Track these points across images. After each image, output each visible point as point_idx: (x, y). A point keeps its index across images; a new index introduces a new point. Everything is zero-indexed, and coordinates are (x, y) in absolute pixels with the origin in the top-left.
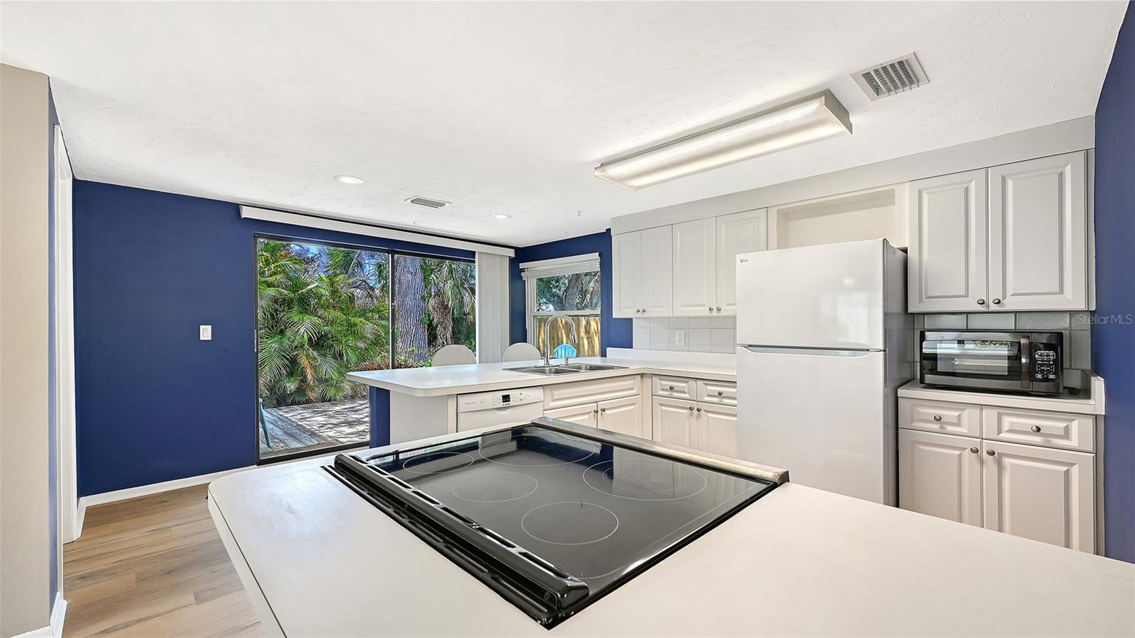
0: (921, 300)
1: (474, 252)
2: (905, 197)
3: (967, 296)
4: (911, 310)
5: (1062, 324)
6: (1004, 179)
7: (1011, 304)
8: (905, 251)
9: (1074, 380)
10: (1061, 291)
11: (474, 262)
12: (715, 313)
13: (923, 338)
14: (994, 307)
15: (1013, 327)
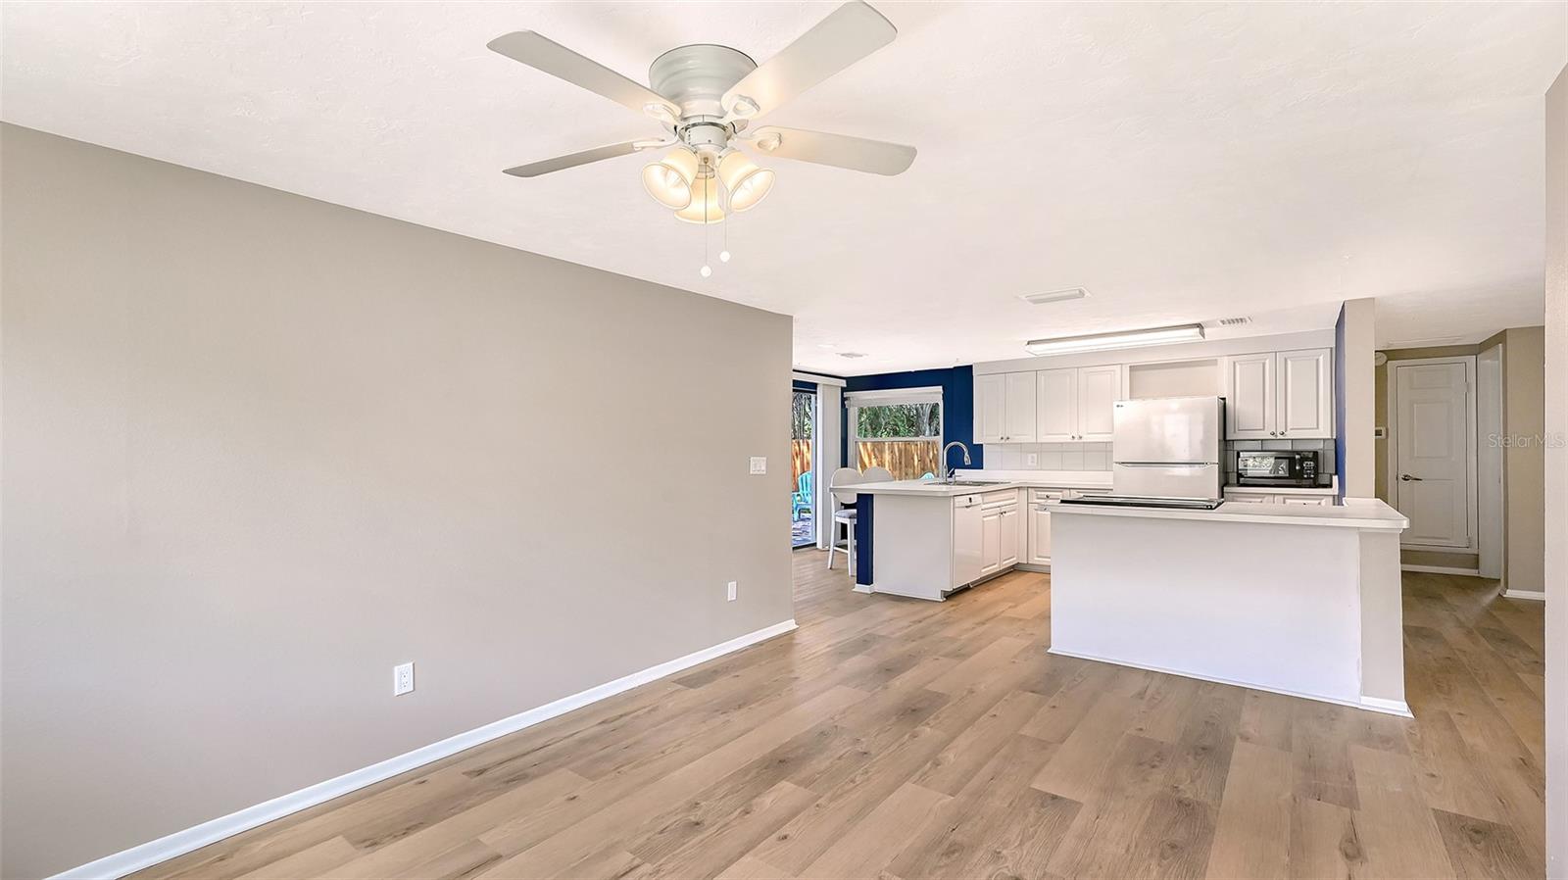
0: (1235, 432)
1: (816, 384)
2: (1225, 363)
3: (1264, 429)
4: (1228, 438)
5: (1319, 446)
6: (1286, 360)
7: (1290, 435)
8: (1224, 399)
9: (1324, 479)
10: (1318, 428)
11: (815, 393)
12: (1076, 440)
13: (1238, 456)
14: (1282, 437)
15: (1290, 448)
